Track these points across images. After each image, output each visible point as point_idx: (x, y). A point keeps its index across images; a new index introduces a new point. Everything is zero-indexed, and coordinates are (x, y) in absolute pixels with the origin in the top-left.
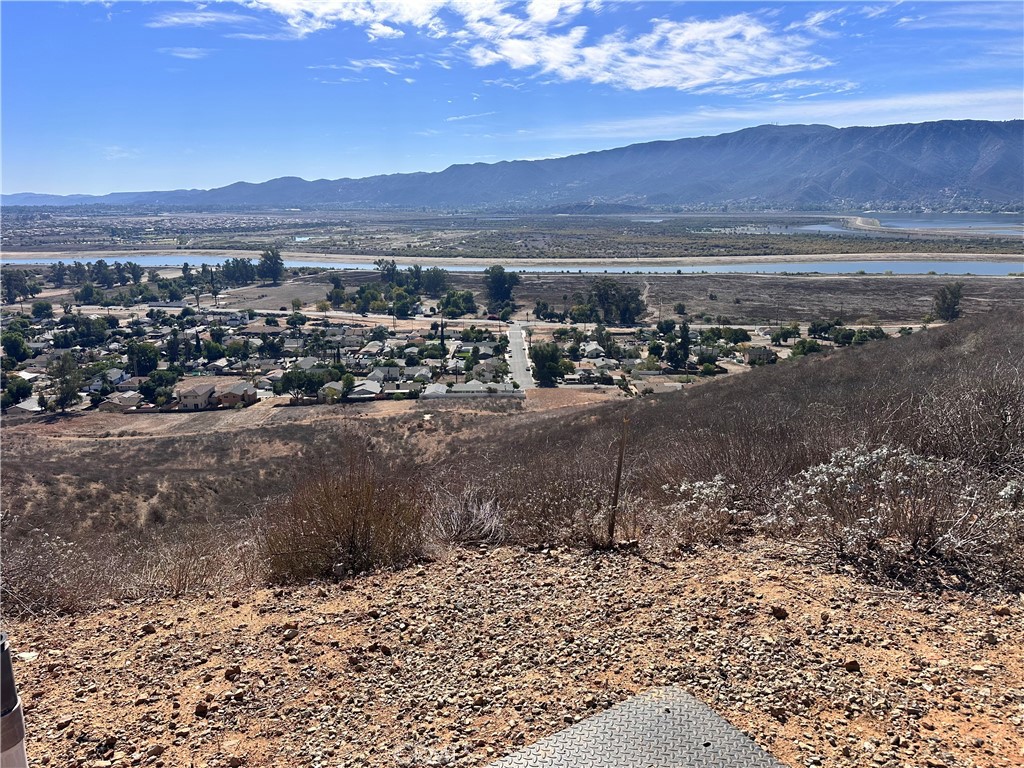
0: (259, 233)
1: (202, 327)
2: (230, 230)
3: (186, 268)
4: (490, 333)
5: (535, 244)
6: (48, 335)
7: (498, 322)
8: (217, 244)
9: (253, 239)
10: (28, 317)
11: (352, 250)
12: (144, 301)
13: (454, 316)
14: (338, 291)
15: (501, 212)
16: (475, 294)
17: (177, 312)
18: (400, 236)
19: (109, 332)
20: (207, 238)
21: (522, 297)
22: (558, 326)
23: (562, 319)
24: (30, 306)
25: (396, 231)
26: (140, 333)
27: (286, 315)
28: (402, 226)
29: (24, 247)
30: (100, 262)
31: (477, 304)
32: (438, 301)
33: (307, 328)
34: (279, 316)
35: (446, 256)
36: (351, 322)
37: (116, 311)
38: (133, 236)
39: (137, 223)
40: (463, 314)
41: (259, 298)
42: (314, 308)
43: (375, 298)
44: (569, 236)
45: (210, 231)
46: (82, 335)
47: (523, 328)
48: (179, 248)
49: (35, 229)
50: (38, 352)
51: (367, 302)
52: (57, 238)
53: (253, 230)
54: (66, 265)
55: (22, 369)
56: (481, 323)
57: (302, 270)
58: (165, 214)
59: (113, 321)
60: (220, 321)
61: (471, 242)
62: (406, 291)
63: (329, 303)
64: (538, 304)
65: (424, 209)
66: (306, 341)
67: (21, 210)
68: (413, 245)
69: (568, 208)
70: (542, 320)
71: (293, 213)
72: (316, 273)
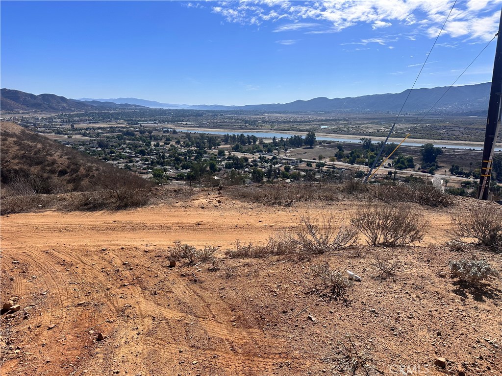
0: (305, 124)
1: (280, 165)
2: (292, 122)
3: (274, 139)
4: (422, 179)
5: (453, 133)
6: (223, 163)
7: (427, 174)
8: (286, 128)
9: (302, 126)
10: (216, 155)
11: (348, 133)
12: (258, 152)
13: (401, 168)
14: (340, 152)
15: (433, 114)
16: (414, 158)
17: (270, 157)
18: (373, 126)
19: (245, 164)
20: (282, 126)
21: (442, 162)
22: (465, 179)
23: (467, 176)
24: (217, 151)
25: (371, 123)
26: (256, 165)
27: (315, 162)
28: (376, 121)
29: (214, 127)
30: (242, 135)
31: (415, 164)
32: (393, 161)
33: (325, 168)
34: (312, 162)
35: (399, 137)
36: (346, 168)
37: (247, 155)
38: (253, 124)
39: (255, 118)
40: (406, 168)
41: (304, 153)
42: (328, 159)
43: (358, 157)
44: (476, 129)
45: (284, 122)
46: (235, 164)
47: (442, 179)
48: (271, 130)
49: (218, 120)
50: (220, 169)
51: (355, 158)
52: (226, 124)
53: (303, 122)
54: (230, 135)
55: (215, 175)
56: (417, 173)
57: (323, 141)
58: (266, 114)
59: (246, 159)
60: (287, 162)
61: (414, 130)
62: (375, 154)
63: (335, 158)
64: (453, 166)
65: (388, 112)
66: (324, 175)
67: (213, 112)
68: (380, 131)
69: (477, 113)
70: (454, 175)
71: (321, 115)
72: (330, 143)
